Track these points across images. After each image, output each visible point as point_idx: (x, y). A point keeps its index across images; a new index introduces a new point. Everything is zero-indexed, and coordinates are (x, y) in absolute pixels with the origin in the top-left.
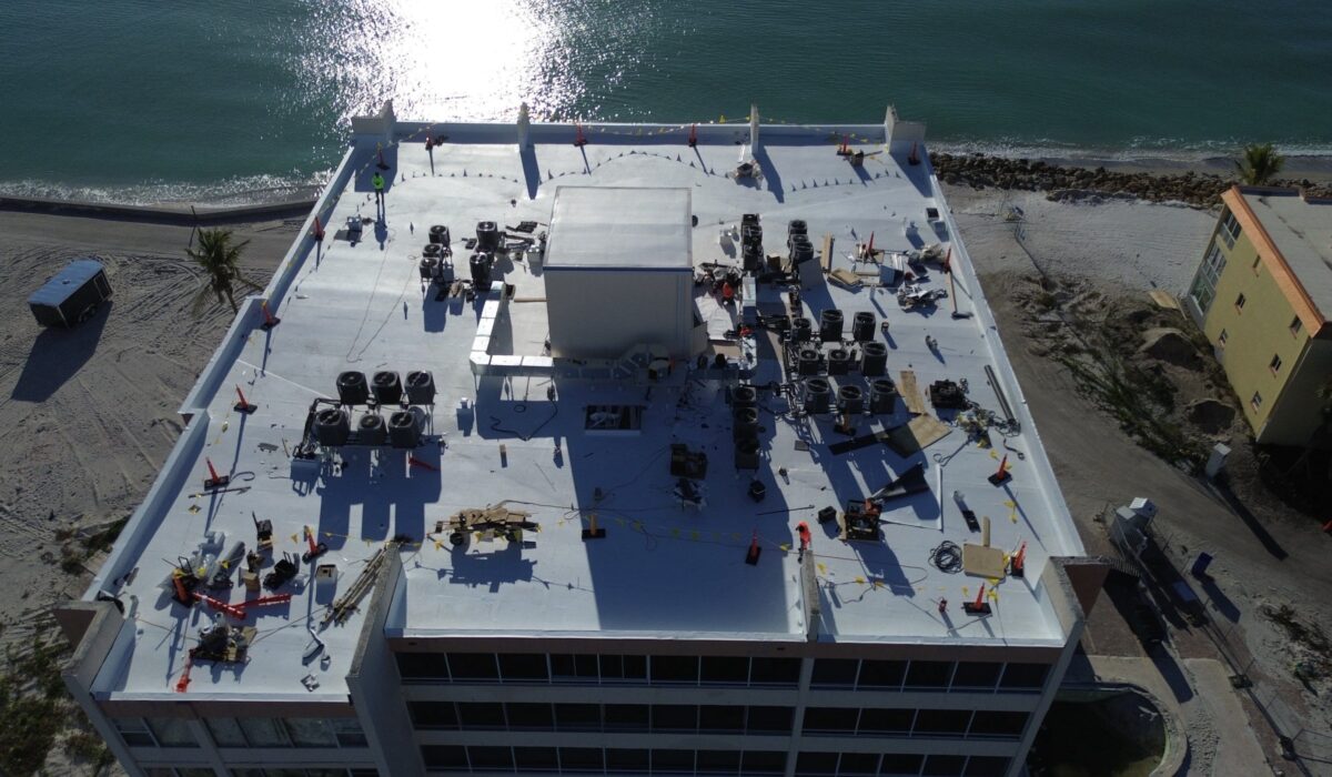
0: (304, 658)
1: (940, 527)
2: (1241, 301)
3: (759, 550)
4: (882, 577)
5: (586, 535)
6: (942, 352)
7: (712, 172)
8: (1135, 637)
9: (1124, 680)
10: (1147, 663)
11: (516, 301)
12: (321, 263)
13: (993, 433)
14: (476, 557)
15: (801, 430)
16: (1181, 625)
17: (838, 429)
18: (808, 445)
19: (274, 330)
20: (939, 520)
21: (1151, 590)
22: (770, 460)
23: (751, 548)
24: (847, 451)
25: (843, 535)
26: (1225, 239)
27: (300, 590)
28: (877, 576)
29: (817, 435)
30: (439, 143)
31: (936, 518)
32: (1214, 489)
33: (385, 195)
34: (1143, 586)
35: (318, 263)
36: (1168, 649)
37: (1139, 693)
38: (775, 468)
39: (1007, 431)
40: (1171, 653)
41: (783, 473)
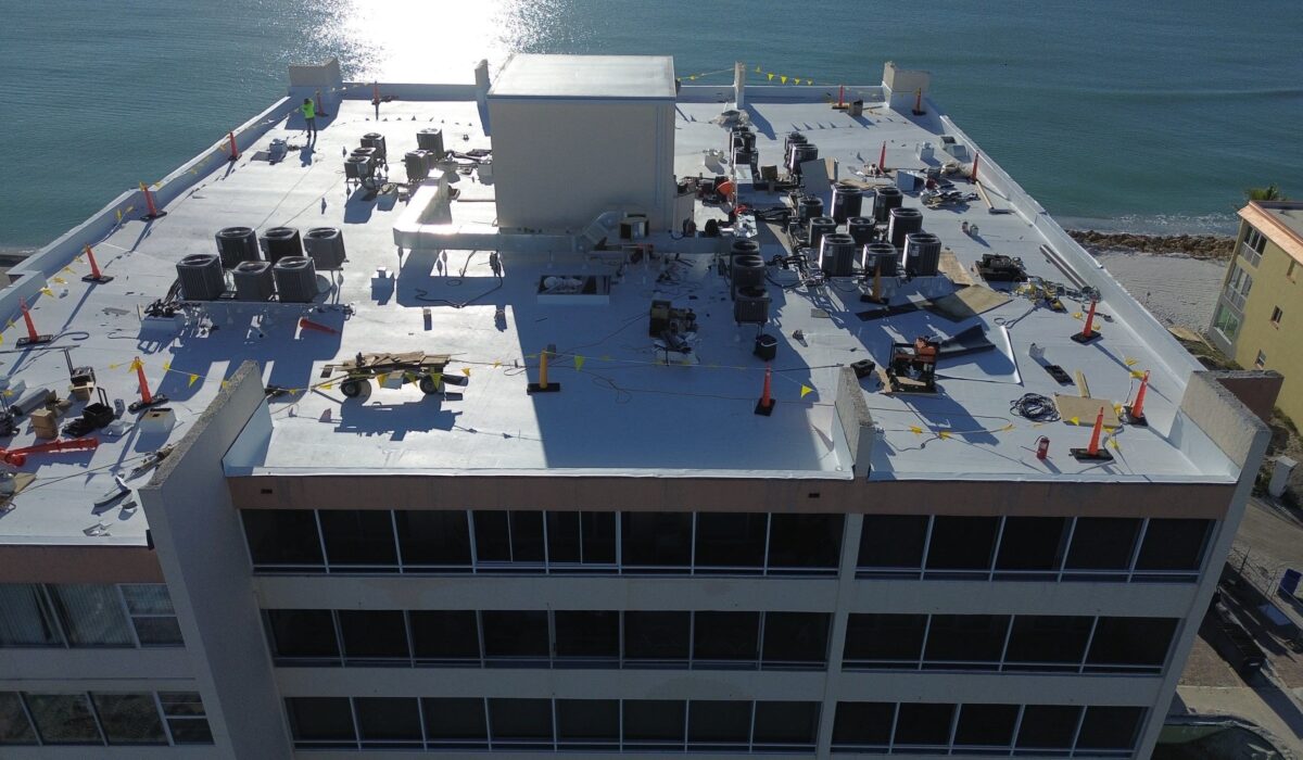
0: (97, 506)
1: (1019, 381)
2: (1277, 314)
3: (773, 402)
4: (949, 426)
5: (533, 389)
6: (983, 238)
7: (693, 120)
8: (1227, 664)
9: (1224, 712)
10: (1249, 693)
11: (459, 201)
12: (230, 175)
13: (1065, 300)
14: (378, 407)
15: (819, 301)
16: (1279, 651)
17: (865, 299)
18: (829, 313)
19: (157, 221)
20: (1016, 373)
21: (1235, 612)
22: (780, 326)
23: (761, 400)
24: (881, 317)
25: (888, 388)
26: (1248, 258)
27: (116, 437)
28: (941, 425)
29: (840, 306)
30: (387, 100)
31: (1012, 372)
32: (1283, 509)
33: (319, 133)
34: (1225, 609)
35: (226, 175)
36: (1270, 678)
37: (1247, 727)
38: (787, 332)
39: (1083, 299)
40: (1275, 682)
41: (798, 336)
